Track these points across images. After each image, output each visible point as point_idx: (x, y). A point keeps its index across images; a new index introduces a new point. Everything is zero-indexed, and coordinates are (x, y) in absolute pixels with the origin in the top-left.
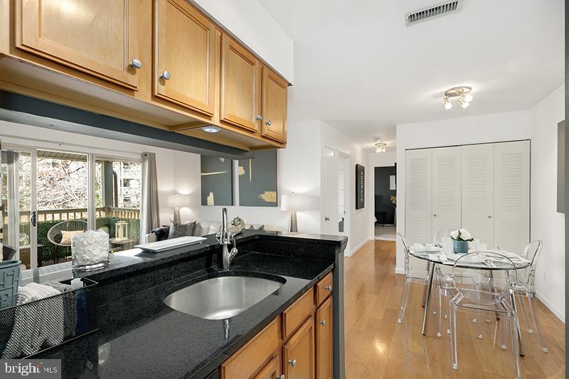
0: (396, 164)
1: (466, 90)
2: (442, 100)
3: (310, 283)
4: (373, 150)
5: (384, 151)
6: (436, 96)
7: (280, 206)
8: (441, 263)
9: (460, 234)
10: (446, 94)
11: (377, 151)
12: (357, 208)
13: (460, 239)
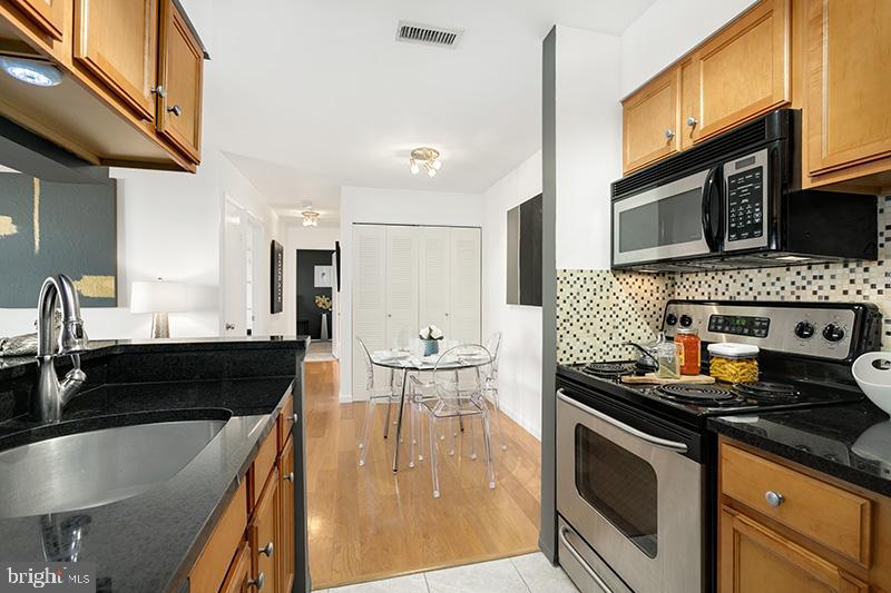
0: (337, 243)
1: (434, 154)
2: (407, 160)
3: (270, 420)
4: (299, 222)
5: (315, 224)
6: (401, 154)
7: (126, 305)
8: (416, 369)
9: (431, 331)
10: (413, 154)
11: (305, 224)
12: (272, 312)
13: (431, 338)
